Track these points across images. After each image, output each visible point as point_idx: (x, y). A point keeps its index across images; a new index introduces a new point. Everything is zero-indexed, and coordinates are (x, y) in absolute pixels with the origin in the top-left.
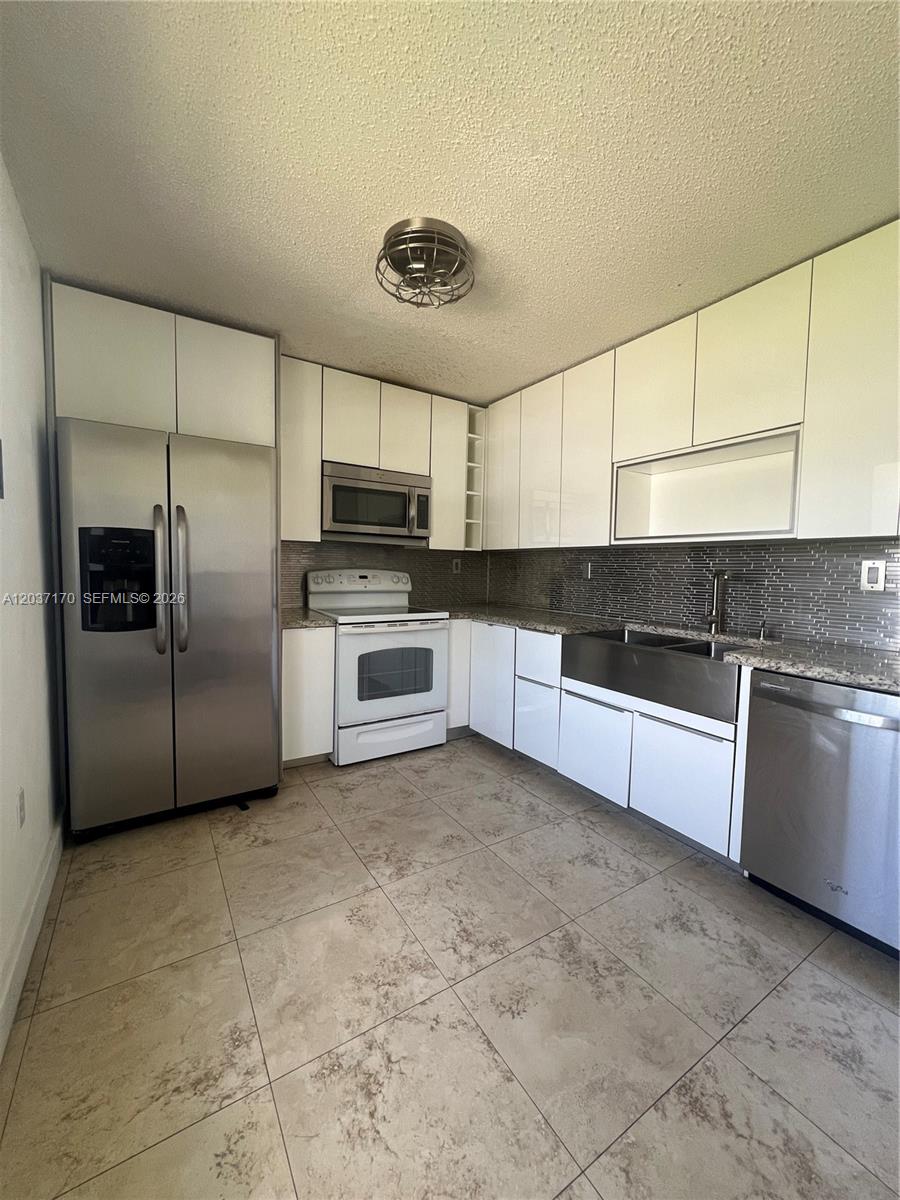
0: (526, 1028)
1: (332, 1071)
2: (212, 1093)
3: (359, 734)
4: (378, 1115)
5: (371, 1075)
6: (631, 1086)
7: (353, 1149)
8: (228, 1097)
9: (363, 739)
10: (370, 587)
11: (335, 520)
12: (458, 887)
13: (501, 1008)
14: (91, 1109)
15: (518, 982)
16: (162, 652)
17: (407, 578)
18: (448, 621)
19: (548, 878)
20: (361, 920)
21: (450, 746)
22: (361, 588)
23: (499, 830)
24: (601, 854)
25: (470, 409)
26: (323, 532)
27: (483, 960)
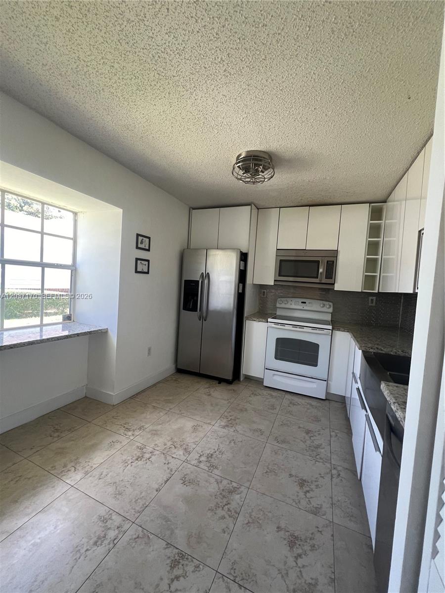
0: (180, 489)
1: (141, 449)
2: (126, 432)
3: (274, 375)
4: (132, 464)
5: (143, 457)
6: (172, 532)
7: (121, 463)
8: (126, 435)
9: (275, 377)
10: (305, 308)
11: (280, 275)
12: (232, 444)
13: (184, 479)
14: (116, 419)
15: (199, 480)
16: (200, 320)
17: (330, 306)
18: (331, 331)
19: (268, 471)
20: (195, 429)
21: (327, 402)
22: (301, 308)
23: (284, 442)
24: (313, 487)
25: (372, 206)
26: (275, 280)
27: (202, 465)
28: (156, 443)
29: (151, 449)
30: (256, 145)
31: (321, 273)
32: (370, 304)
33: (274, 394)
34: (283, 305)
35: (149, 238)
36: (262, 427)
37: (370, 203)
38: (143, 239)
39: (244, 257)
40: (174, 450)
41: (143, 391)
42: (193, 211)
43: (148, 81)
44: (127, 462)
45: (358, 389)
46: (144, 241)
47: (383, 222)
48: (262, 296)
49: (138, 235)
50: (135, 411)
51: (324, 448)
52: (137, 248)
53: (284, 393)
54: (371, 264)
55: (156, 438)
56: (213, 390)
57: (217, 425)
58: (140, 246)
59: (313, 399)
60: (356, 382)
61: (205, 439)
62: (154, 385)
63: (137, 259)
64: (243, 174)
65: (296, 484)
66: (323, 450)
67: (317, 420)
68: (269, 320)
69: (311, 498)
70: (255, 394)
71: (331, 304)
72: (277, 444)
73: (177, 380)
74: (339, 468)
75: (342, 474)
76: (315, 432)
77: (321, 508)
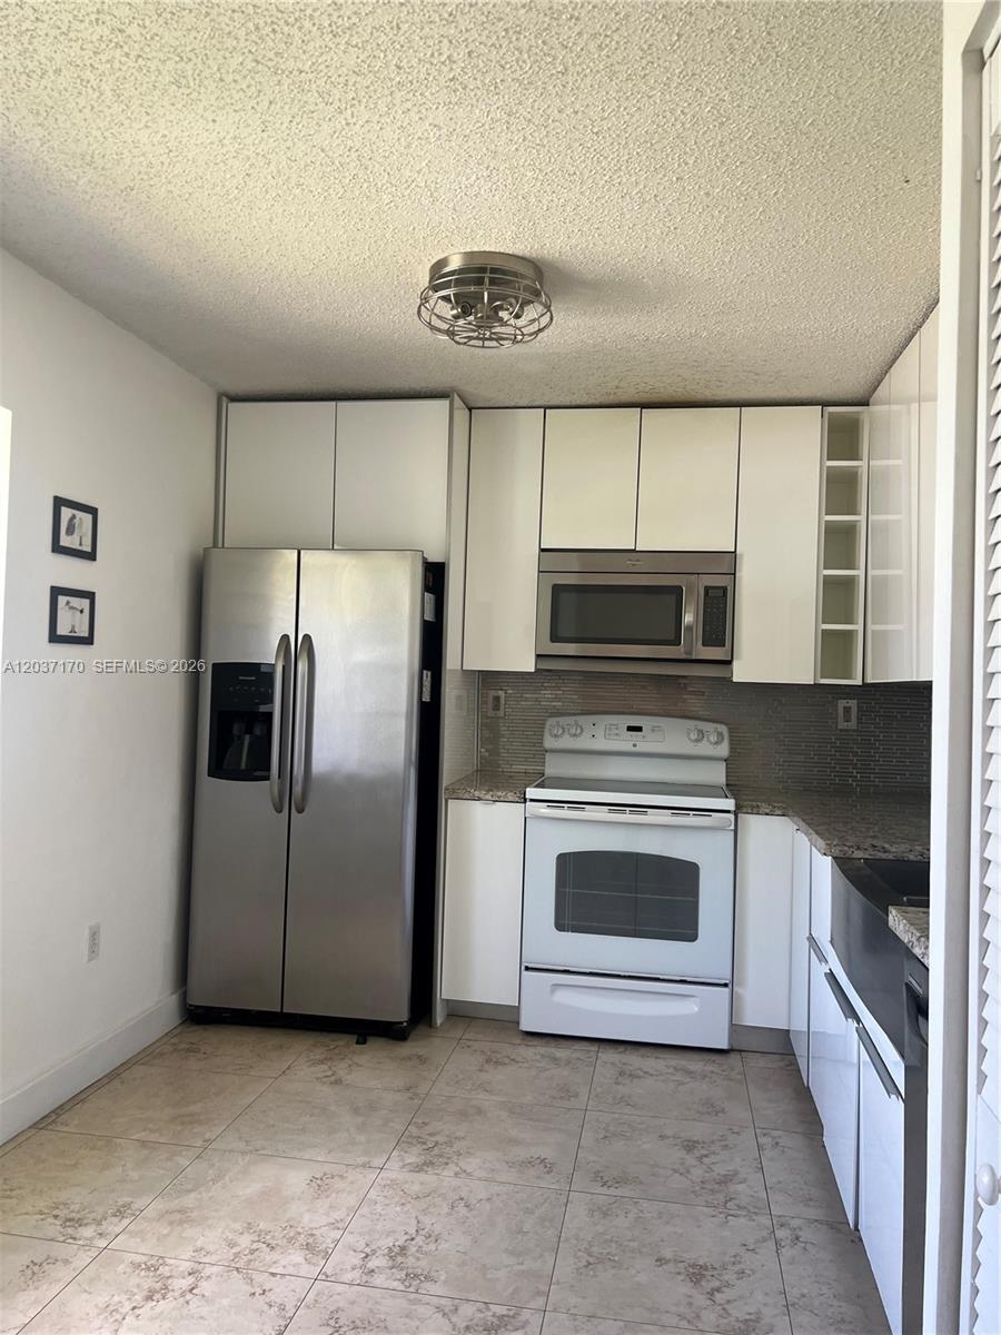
1: (148, 1269)
2: (70, 1231)
3: (556, 986)
4: (137, 1312)
5: (167, 1288)
7: (98, 1315)
8: (75, 1239)
9: (562, 997)
10: (642, 747)
11: (555, 638)
12: (462, 1210)
13: (332, 1322)
14: (9, 1197)
15: (383, 1317)
16: (279, 810)
17: (720, 735)
18: (732, 816)
19: (591, 1260)
20: (320, 1186)
21: (734, 1059)
22: (627, 747)
23: (620, 1181)
24: (729, 1276)
25: (830, 413)
26: (538, 656)
27: (379, 1280)
28: (199, 1244)
29: (186, 1266)
30: (502, 238)
31: (689, 628)
32: (842, 725)
33: (562, 1052)
34: (566, 742)
35: (93, 511)
36: (547, 1153)
37: (824, 404)
38: (74, 517)
39: (434, 577)
40: (268, 1256)
41: (77, 1100)
42: (233, 406)
43: (219, 70)
44: (116, 1310)
45: (831, 977)
46: (76, 521)
47: (861, 464)
48: (491, 713)
49: (59, 502)
50: (75, 1166)
51: (744, 1181)
52: (57, 548)
53: (594, 1048)
54: (838, 597)
55: (189, 1232)
56: (343, 1065)
57: (394, 1164)
58: (65, 541)
59: (689, 1055)
60: (823, 959)
61: (364, 1210)
62: (114, 1075)
63: (56, 592)
64: (456, 317)
65: (680, 1278)
66: (740, 1187)
67: (711, 1109)
68: (531, 792)
69: (728, 1302)
70: (497, 1063)
71: (723, 729)
72: (605, 1190)
73: (198, 1051)
74: (795, 1223)
75: (805, 1235)
76: (713, 1142)
77: (758, 1320)
